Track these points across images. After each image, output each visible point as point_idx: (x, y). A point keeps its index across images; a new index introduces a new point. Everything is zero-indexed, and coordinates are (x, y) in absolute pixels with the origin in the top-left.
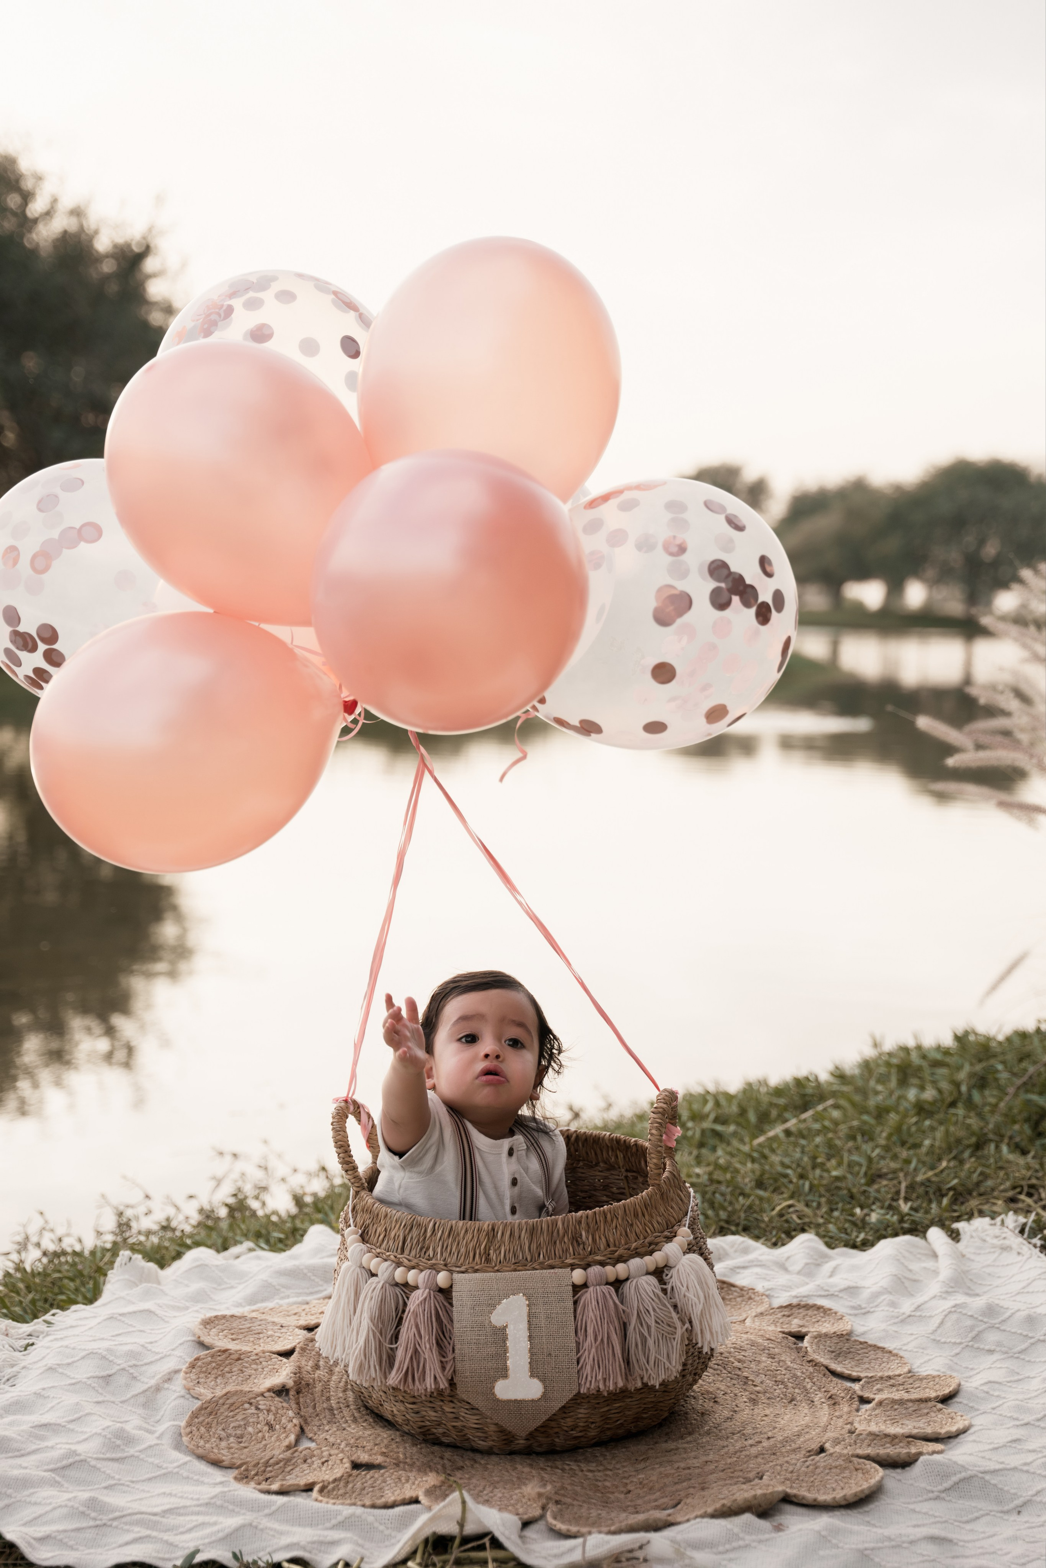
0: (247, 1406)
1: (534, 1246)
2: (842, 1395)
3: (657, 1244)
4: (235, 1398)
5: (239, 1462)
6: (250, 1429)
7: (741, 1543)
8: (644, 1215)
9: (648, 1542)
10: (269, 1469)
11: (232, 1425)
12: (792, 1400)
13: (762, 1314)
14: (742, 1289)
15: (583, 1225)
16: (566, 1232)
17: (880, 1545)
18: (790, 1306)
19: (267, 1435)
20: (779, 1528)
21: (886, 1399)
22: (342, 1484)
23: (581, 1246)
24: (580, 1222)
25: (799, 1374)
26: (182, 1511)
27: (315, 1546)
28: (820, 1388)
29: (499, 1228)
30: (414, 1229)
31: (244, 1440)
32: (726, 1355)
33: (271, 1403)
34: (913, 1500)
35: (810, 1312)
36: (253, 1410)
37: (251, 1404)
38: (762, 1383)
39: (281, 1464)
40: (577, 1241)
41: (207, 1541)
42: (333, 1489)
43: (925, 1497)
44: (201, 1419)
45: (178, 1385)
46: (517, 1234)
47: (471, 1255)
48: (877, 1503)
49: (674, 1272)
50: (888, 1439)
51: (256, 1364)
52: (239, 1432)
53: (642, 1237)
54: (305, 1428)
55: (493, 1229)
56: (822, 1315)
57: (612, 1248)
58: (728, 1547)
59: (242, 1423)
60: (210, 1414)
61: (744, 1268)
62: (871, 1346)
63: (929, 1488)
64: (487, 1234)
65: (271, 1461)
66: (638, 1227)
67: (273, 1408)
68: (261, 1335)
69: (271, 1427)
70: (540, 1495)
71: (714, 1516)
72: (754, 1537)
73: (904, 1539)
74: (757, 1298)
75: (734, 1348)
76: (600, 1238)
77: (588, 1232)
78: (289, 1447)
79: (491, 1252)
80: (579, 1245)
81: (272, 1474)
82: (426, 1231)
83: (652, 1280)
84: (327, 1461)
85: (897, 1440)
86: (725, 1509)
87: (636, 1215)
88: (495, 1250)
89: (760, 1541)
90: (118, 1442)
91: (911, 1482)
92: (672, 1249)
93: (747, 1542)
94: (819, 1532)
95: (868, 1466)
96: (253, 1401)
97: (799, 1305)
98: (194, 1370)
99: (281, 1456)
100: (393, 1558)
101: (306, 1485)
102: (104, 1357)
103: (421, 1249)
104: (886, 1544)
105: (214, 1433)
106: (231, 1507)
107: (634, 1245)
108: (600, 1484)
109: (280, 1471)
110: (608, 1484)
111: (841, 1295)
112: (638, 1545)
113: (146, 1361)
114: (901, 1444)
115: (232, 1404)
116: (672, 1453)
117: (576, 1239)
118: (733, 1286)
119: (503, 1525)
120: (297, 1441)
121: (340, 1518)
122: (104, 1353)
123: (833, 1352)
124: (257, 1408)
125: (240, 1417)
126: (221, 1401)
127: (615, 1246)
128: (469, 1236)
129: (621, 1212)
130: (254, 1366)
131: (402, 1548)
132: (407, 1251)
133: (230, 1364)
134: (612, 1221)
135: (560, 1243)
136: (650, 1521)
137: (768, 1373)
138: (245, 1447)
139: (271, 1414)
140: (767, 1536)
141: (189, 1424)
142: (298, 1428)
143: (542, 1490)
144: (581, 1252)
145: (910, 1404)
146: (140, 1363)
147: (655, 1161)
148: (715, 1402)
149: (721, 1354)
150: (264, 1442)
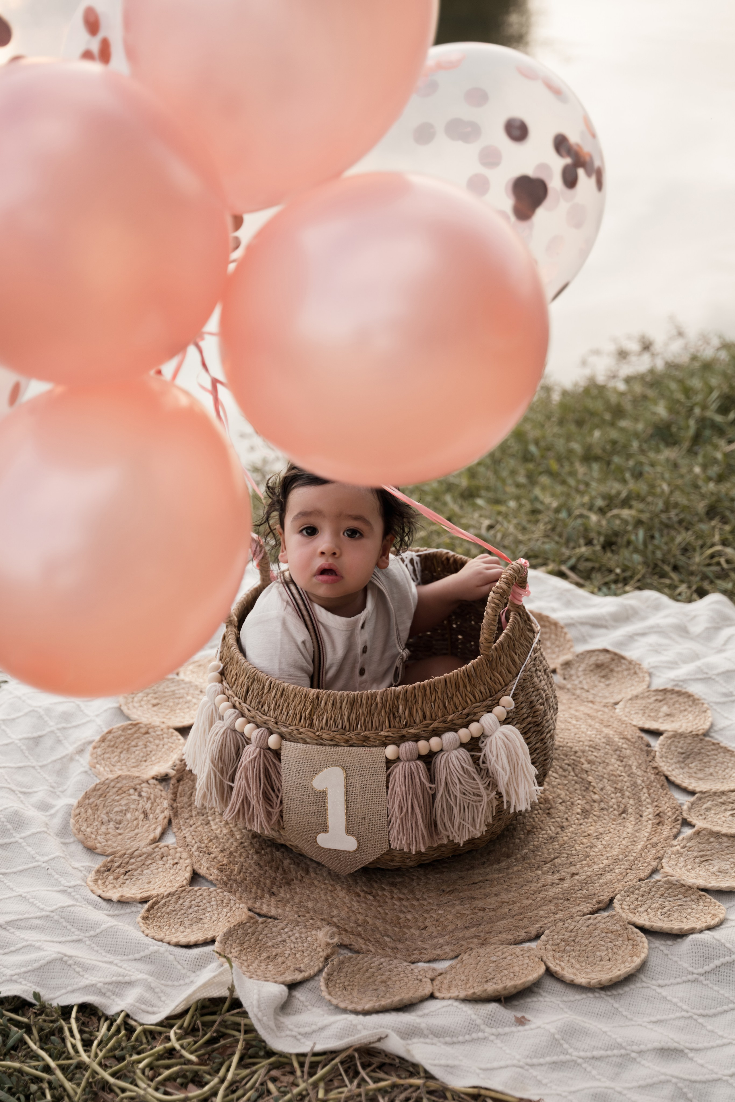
0: (132, 791)
1: (353, 716)
2: (670, 814)
3: (475, 714)
4: (124, 782)
5: (110, 850)
6: (129, 816)
7: (481, 1035)
8: (465, 687)
9: (387, 1036)
10: (132, 860)
11: (116, 809)
12: (624, 812)
13: (637, 697)
14: (630, 662)
15: (400, 700)
16: (383, 705)
17: (609, 1053)
18: (665, 691)
19: (141, 823)
20: (521, 1022)
21: (704, 829)
22: (174, 899)
23: (397, 719)
24: (398, 698)
25: (639, 782)
26: (23, 924)
27: (111, 987)
28: (653, 802)
29: (322, 697)
30: (255, 683)
31: (121, 826)
32: (580, 754)
33: (152, 790)
34: (672, 981)
35: (681, 699)
36: (135, 797)
37: (135, 789)
38: (602, 789)
39: (145, 856)
40: (394, 714)
41: (24, 969)
42: (164, 905)
43: (684, 978)
44: (91, 800)
45: (85, 760)
46: (338, 704)
47: (298, 717)
48: (632, 986)
49: (488, 741)
50: (682, 890)
51: (160, 740)
52: (119, 818)
53: (460, 708)
54: (173, 821)
55: (318, 697)
56: (690, 703)
57: (428, 722)
58: (467, 1037)
59: (124, 808)
60: (100, 796)
61: (643, 634)
62: (721, 747)
63: (690, 969)
64: (312, 702)
65: (136, 853)
66: (458, 700)
67: (152, 796)
68: (181, 700)
69: (146, 816)
70: (328, 944)
71: (466, 1000)
72: (494, 1030)
73: (635, 1048)
74: (641, 675)
75: (590, 746)
76: (417, 711)
77: (405, 707)
78: (155, 841)
79: (315, 717)
80: (395, 718)
81: (133, 867)
82: (264, 686)
83: (463, 753)
84: (177, 863)
85: (690, 892)
87: (457, 687)
88: (318, 717)
89: (498, 1035)
90: (9, 826)
91: (675, 959)
92: (488, 720)
93: (486, 1034)
94: (553, 1035)
95: (639, 939)
96: (138, 786)
97: (673, 690)
98: (103, 745)
99: (144, 850)
100: (174, 1010)
101: (141, 898)
102: (40, 717)
103: (259, 702)
104: (616, 1052)
105: (98, 817)
106: (64, 924)
107: (450, 717)
108: (402, 916)
109: (140, 864)
110: (409, 916)
111: (717, 679)
113: (74, 724)
114: (693, 897)
115: (120, 788)
116: (477, 886)
117: (393, 713)
118: (623, 658)
120: (163, 834)
121: (147, 952)
122: (42, 713)
123: (683, 753)
124: (140, 795)
125: (123, 802)
126: (112, 784)
127: (431, 718)
128: (297, 700)
129: (440, 688)
130: (157, 742)
131: (177, 1006)
132: (248, 701)
133: (138, 738)
134: (431, 695)
135: (378, 715)
137: (612, 778)
138: (120, 834)
139: (150, 802)
140: (507, 1029)
141: (80, 805)
142: (166, 820)
143: (331, 941)
144: (397, 725)
145: (725, 839)
146: (69, 725)
147: (485, 635)
148: (549, 814)
149: (576, 752)
150: (136, 831)
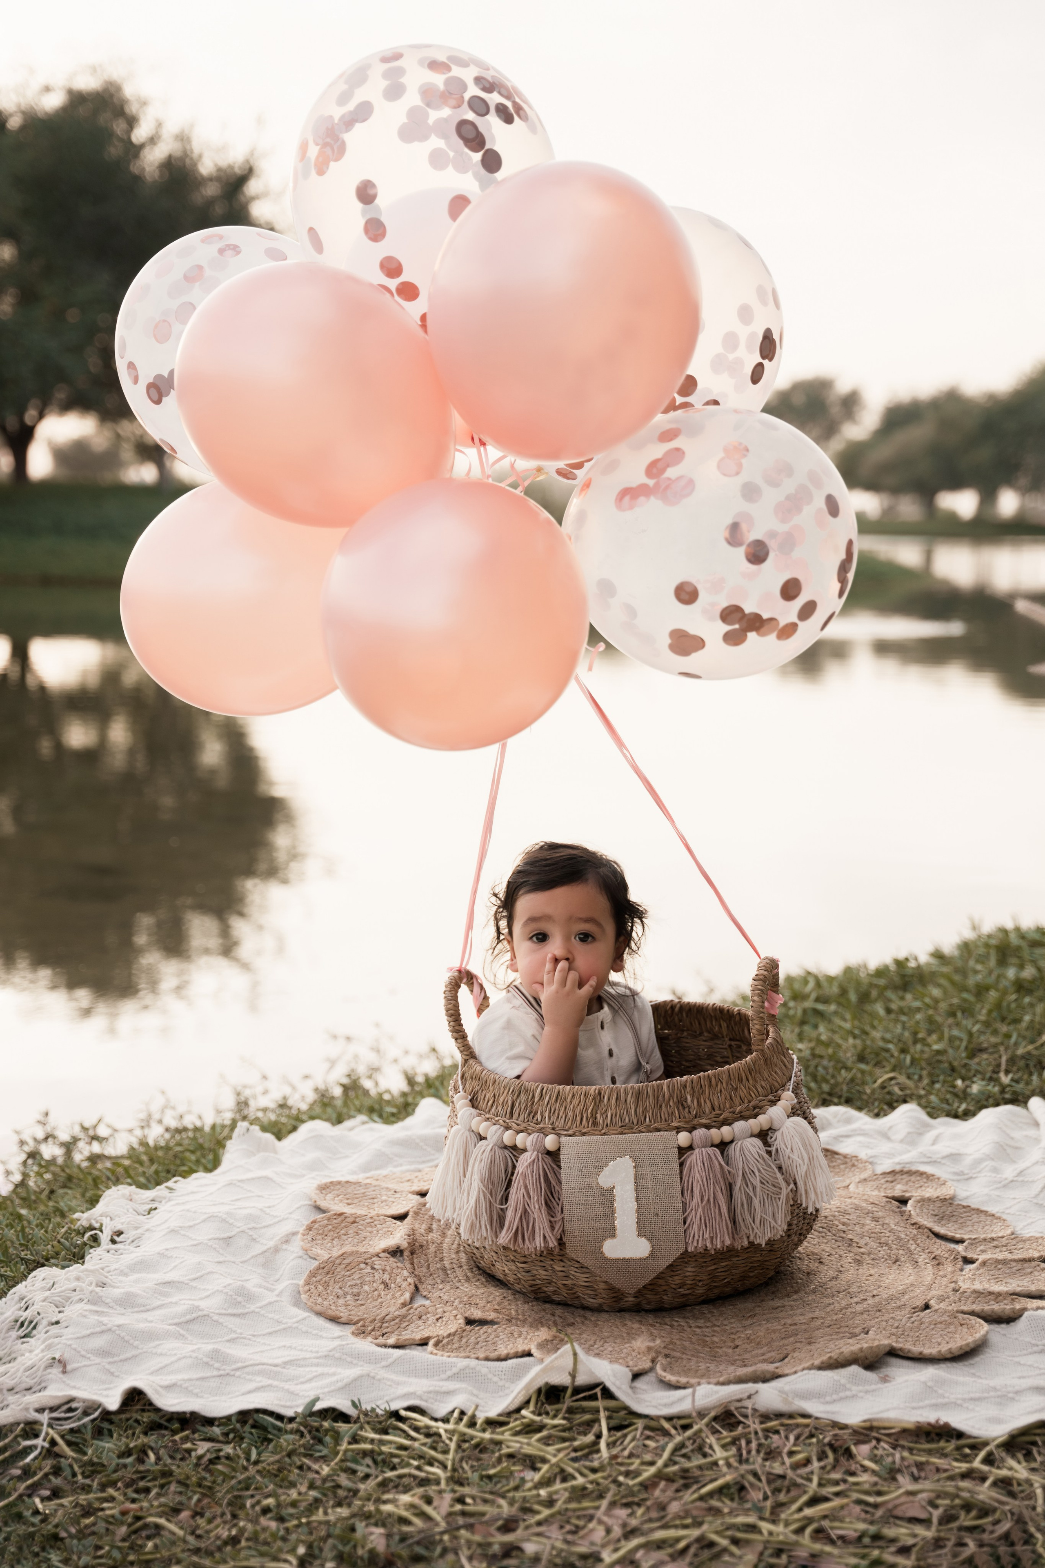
0: (363, 1266)
1: (640, 1110)
2: (946, 1255)
3: (761, 1108)
4: (351, 1258)
5: (356, 1319)
6: (366, 1288)
7: (848, 1393)
8: (748, 1080)
9: (757, 1392)
10: (385, 1325)
11: (349, 1284)
12: (896, 1261)
13: (865, 1180)
14: (845, 1157)
15: (688, 1089)
16: (671, 1096)
17: (986, 1395)
18: (893, 1172)
19: (383, 1293)
20: (885, 1380)
21: (990, 1259)
22: (456, 1338)
23: (687, 1110)
24: (685, 1087)
25: (903, 1236)
26: (302, 1363)
27: (431, 1395)
28: (923, 1250)
29: (605, 1092)
30: (522, 1095)
31: (360, 1298)
32: (831, 1218)
33: (386, 1263)
34: (1018, 1353)
35: (913, 1178)
36: (368, 1270)
37: (367, 1264)
38: (866, 1244)
39: (397, 1321)
40: (682, 1105)
41: (326, 1390)
42: (448, 1343)
43: (1030, 1350)
44: (319, 1278)
45: (296, 1246)
46: (623, 1099)
47: (579, 1118)
48: (982, 1357)
49: (778, 1134)
50: (992, 1297)
51: (371, 1227)
52: (355, 1290)
53: (746, 1101)
54: (419, 1287)
55: (600, 1094)
56: (925, 1180)
57: (717, 1112)
58: (835, 1397)
59: (358, 1282)
60: (328, 1273)
61: (848, 1136)
62: (974, 1210)
63: (1033, 1342)
64: (594, 1098)
65: (387, 1318)
66: (743, 1091)
67: (388, 1268)
68: (375, 1200)
69: (386, 1286)
70: (649, 1349)
71: (821, 1368)
72: (861, 1388)
73: (1010, 1389)
74: (860, 1165)
75: (839, 1212)
76: (705, 1101)
77: (693, 1096)
78: (404, 1305)
79: (598, 1116)
80: (684, 1108)
81: (389, 1330)
82: (533, 1096)
83: (757, 1142)
84: (441, 1317)
85: (1001, 1298)
86: (832, 1361)
87: (740, 1080)
88: (602, 1114)
89: (867, 1392)
90: (239, 1299)
91: (1015, 1336)
92: (776, 1113)
93: (854, 1392)
94: (925, 1383)
95: (973, 1322)
96: (368, 1261)
97: (902, 1171)
98: (311, 1232)
99: (397, 1313)
100: (507, 1407)
101: (421, 1339)
102: (224, 1220)
103: (529, 1114)
104: (992, 1394)
105: (332, 1292)
106: (349, 1359)
107: (739, 1108)
108: (708, 1339)
109: (395, 1327)
110: (715, 1339)
111: (943, 1161)
112: (747, 1394)
113: (264, 1224)
114: (1005, 1301)
115: (348, 1264)
116: (778, 1310)
117: (681, 1103)
118: (836, 1153)
119: (614, 1376)
120: (412, 1299)
121: (455, 1370)
122: (224, 1216)
123: (936, 1215)
124: (373, 1268)
125: (356, 1276)
126: (338, 1261)
127: (720, 1109)
128: (576, 1100)
129: (725, 1077)
130: (369, 1229)
131: (515, 1398)
132: (515, 1116)
133: (346, 1227)
134: (717, 1085)
135: (666, 1106)
136: (758, 1373)
137: (873, 1235)
138: (362, 1305)
139: (386, 1273)
140: (873, 1387)
141: (307, 1283)
142: (412, 1287)
143: (652, 1344)
144: (687, 1115)
145: (1014, 1264)
146: (259, 1226)
147: (757, 1027)
148: (821, 1262)
149: (826, 1217)
150: (380, 1300)
